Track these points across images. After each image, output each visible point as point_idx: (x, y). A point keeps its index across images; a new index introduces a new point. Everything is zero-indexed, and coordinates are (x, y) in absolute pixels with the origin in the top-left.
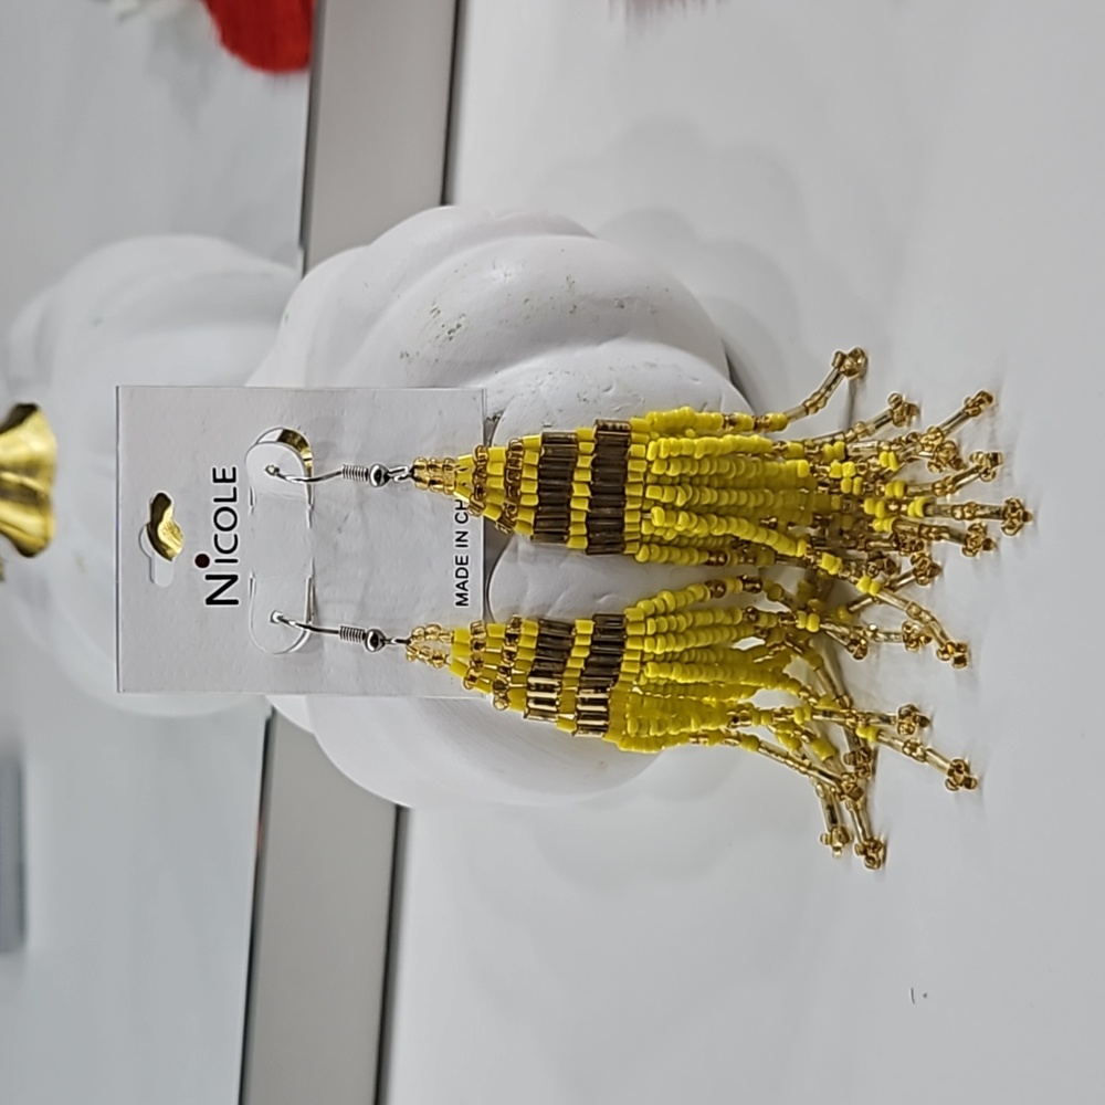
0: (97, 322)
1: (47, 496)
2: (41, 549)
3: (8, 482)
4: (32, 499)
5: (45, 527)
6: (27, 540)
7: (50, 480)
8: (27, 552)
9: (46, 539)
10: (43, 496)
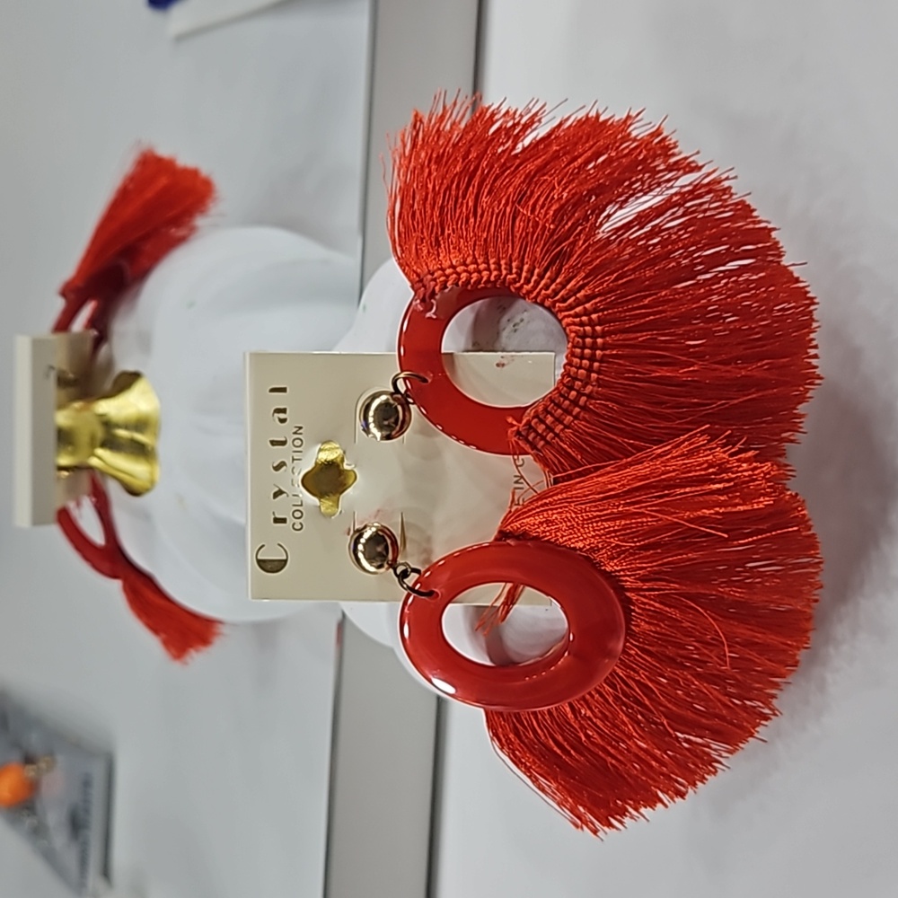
0: (191, 305)
1: (153, 449)
2: (147, 490)
3: (121, 438)
4: (141, 451)
5: (152, 473)
6: (136, 483)
7: (156, 435)
8: (133, 492)
9: (152, 482)
10: (150, 448)
